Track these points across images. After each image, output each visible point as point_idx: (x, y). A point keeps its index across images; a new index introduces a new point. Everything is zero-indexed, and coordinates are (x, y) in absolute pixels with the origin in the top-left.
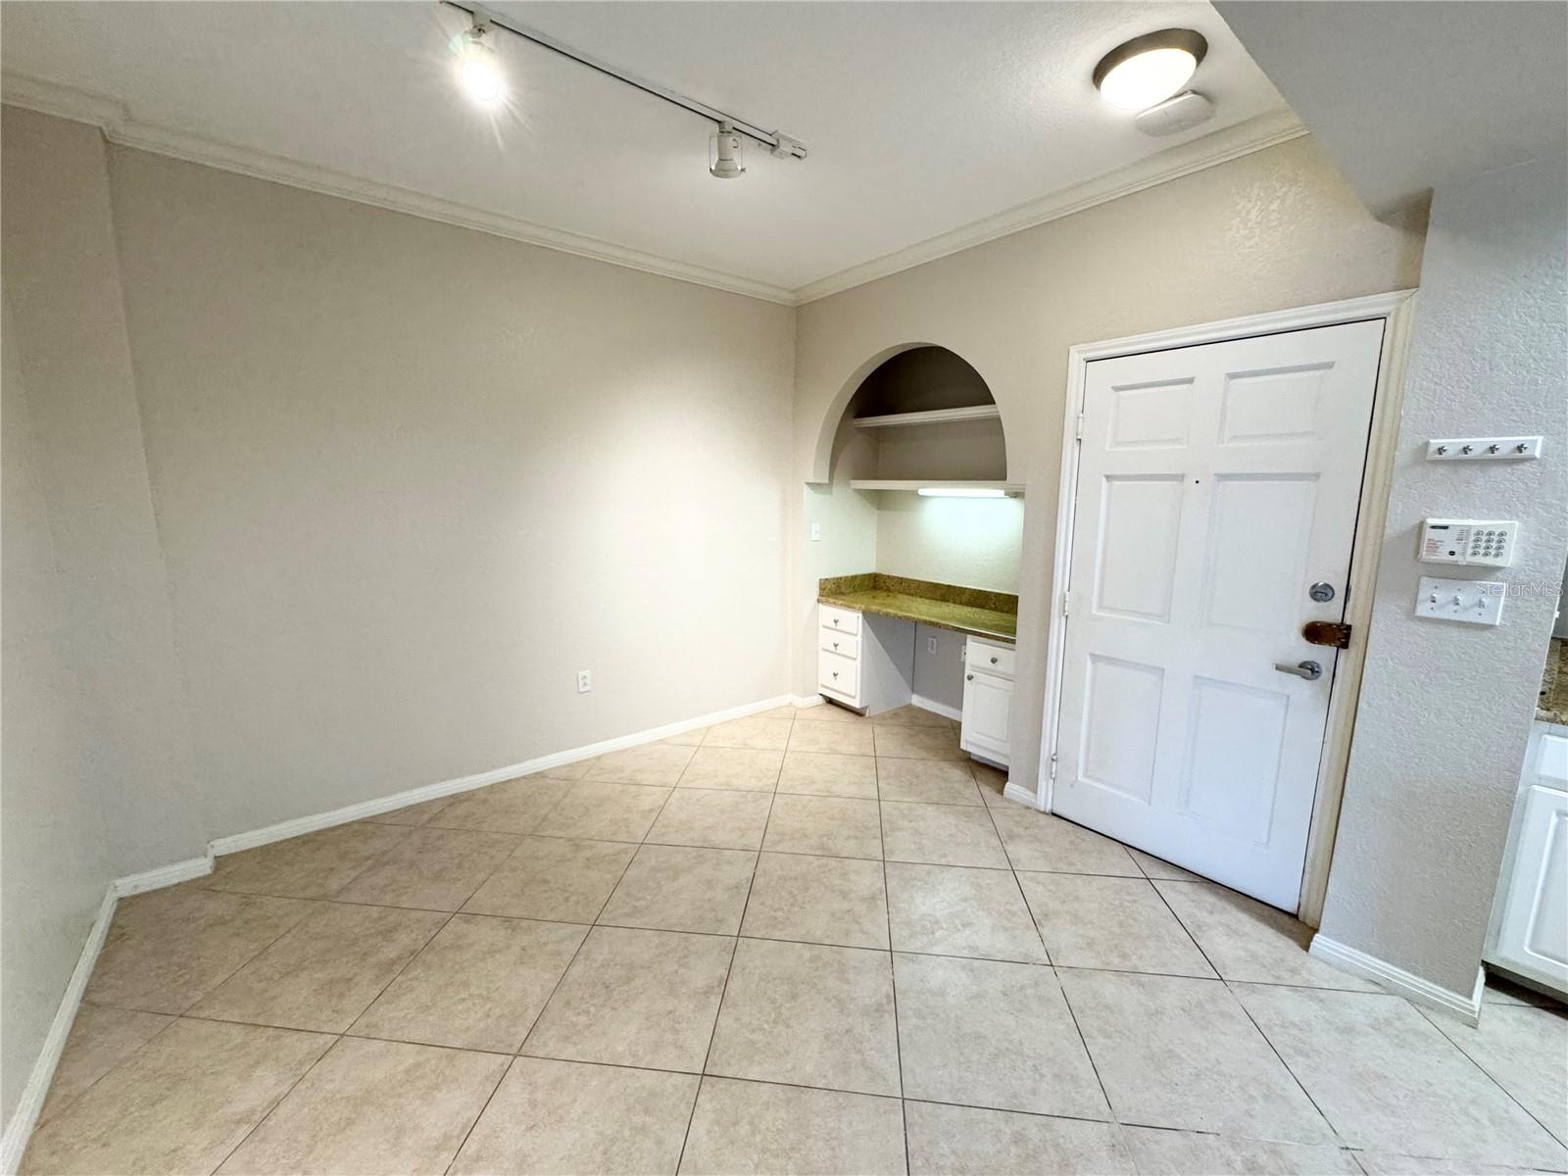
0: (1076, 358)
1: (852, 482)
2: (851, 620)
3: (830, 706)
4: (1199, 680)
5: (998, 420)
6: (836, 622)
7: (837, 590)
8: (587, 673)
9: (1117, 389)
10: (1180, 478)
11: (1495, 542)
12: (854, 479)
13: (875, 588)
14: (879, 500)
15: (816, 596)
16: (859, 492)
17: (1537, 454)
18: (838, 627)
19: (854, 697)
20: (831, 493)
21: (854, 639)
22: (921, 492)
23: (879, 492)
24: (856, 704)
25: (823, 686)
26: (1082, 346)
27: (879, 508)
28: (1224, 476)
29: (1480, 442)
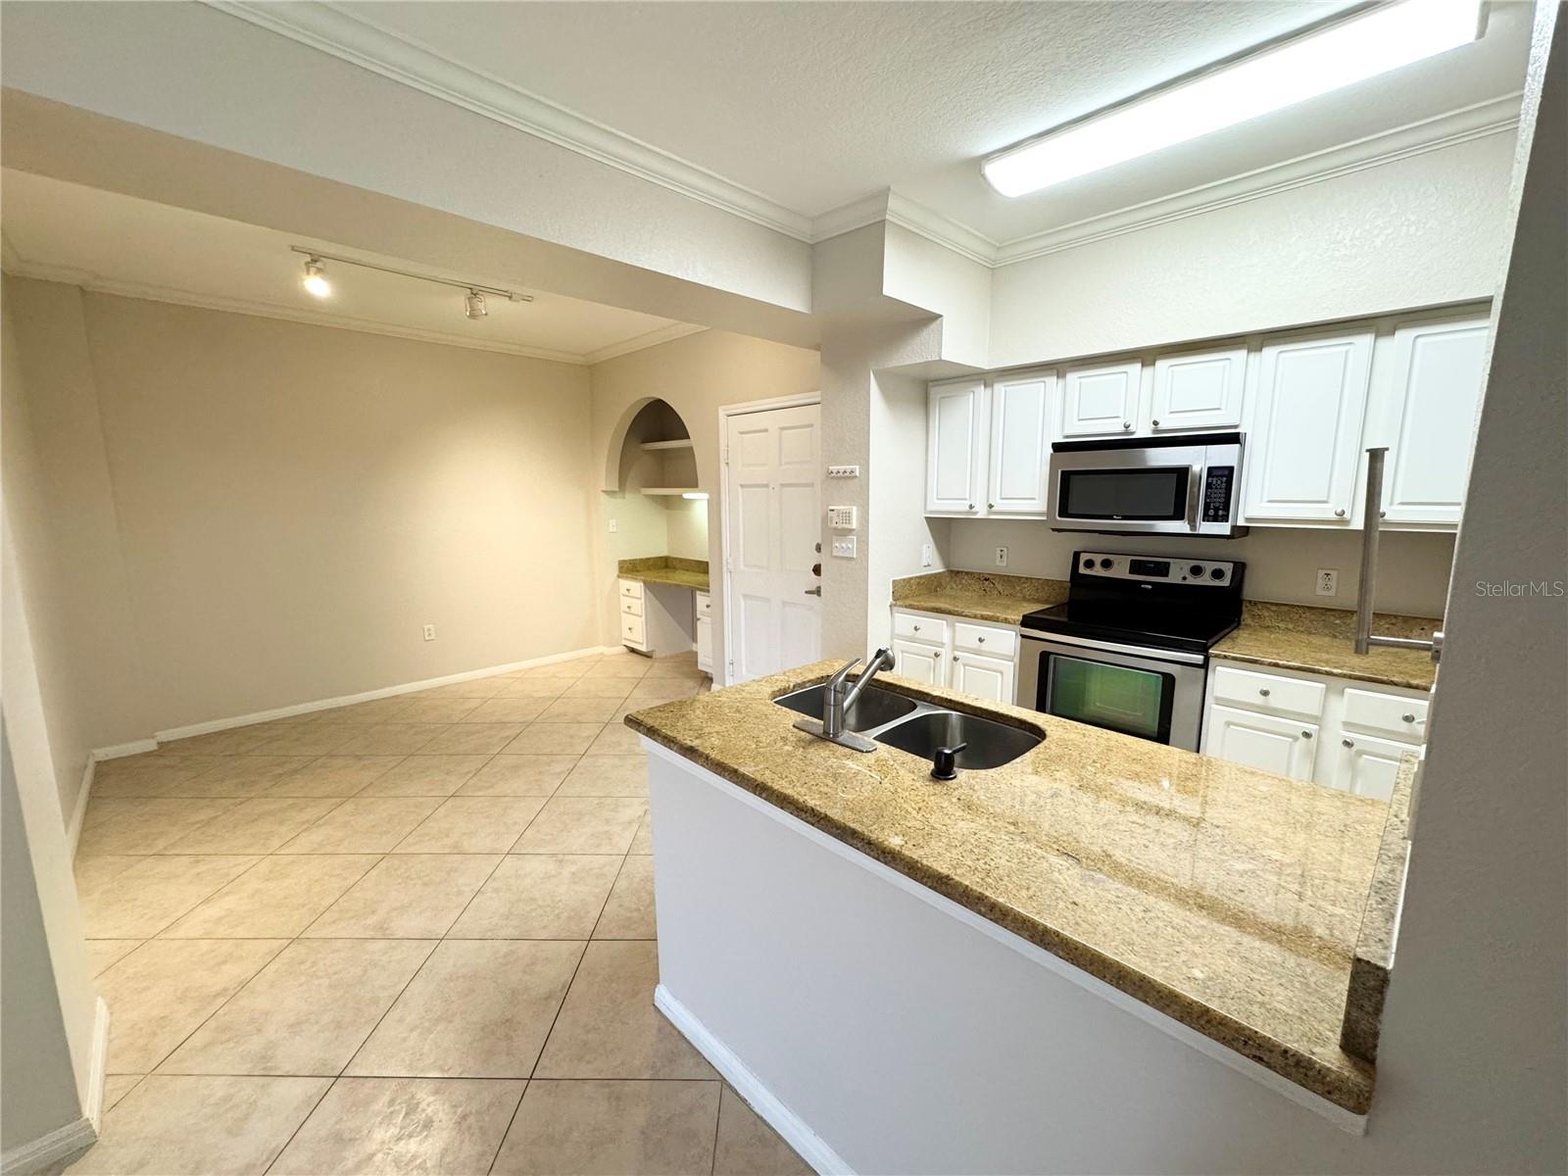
0: (722, 412)
1: (642, 489)
2: (637, 587)
3: (632, 654)
4: (784, 603)
5: (691, 449)
6: (628, 590)
7: (630, 568)
8: (431, 626)
9: (742, 433)
10: (767, 486)
11: (848, 516)
12: (644, 487)
13: (667, 567)
14: (667, 503)
15: (617, 573)
16: (646, 496)
17: (858, 474)
18: (631, 594)
19: (642, 644)
20: (624, 498)
21: (639, 602)
22: (685, 496)
23: (666, 497)
24: (643, 648)
25: (626, 639)
26: (724, 407)
27: (667, 508)
28: (783, 485)
29: (842, 468)
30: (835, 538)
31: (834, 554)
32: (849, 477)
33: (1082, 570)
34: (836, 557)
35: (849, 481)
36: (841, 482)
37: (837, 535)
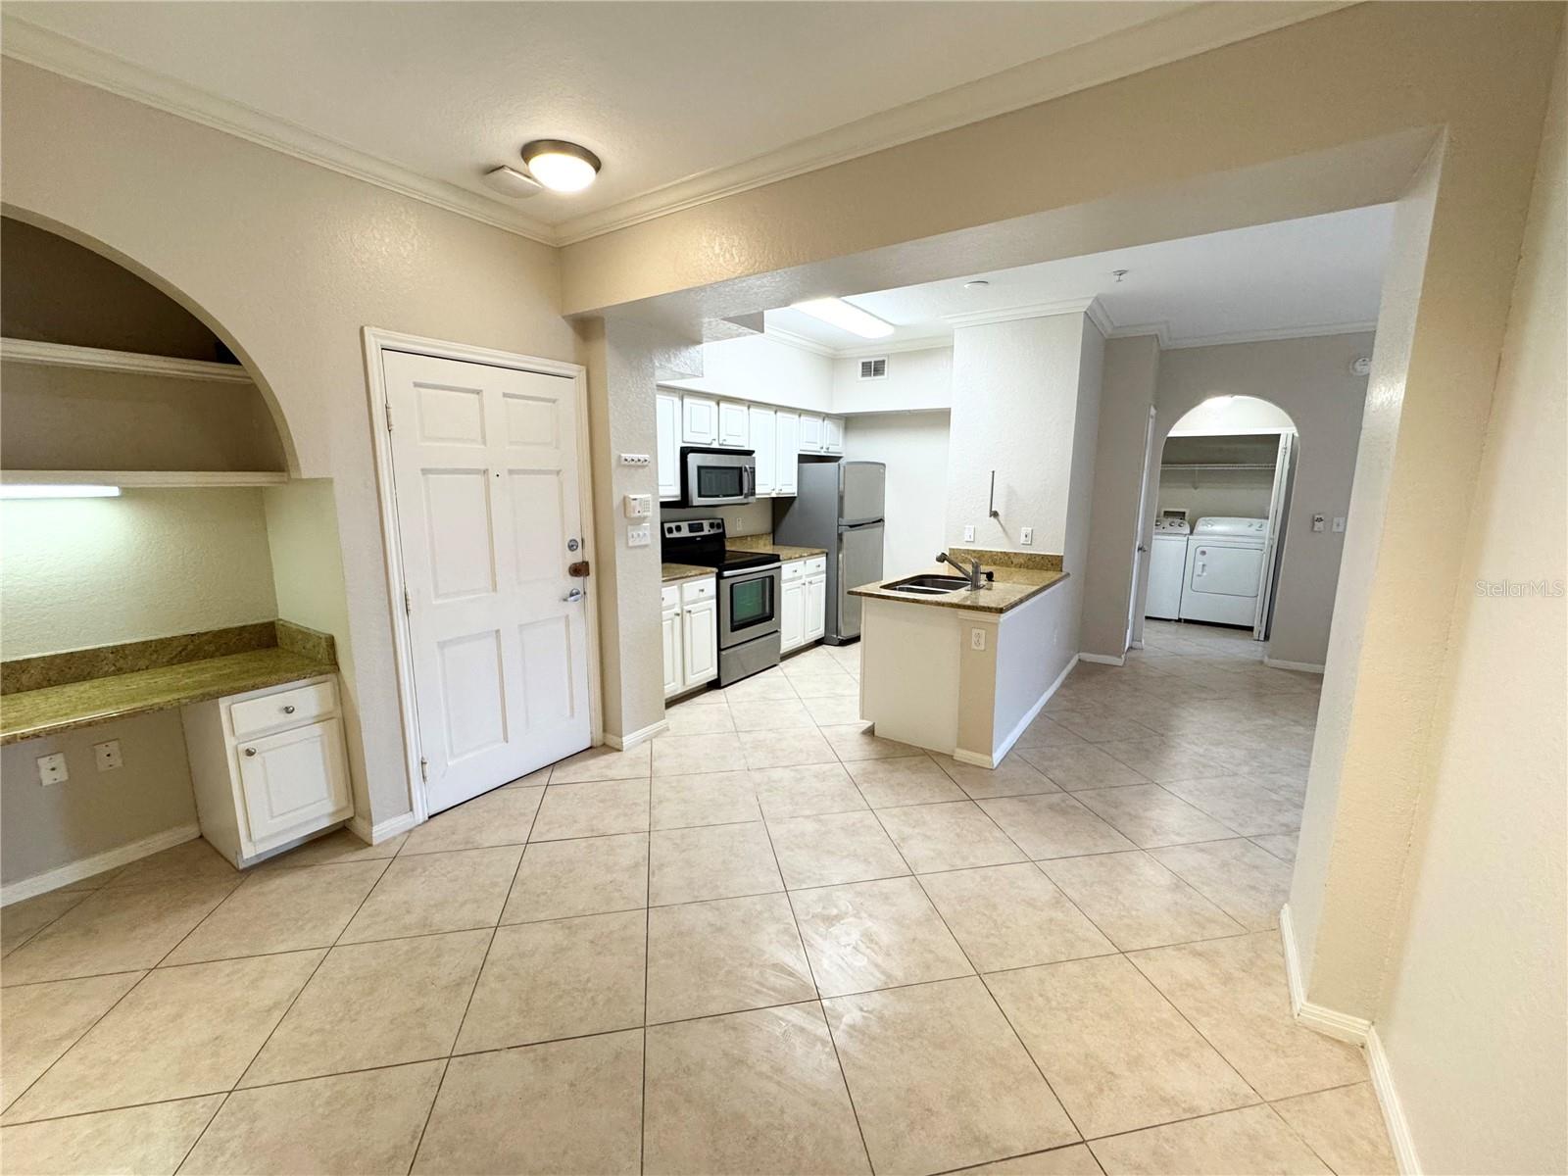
0: (373, 341)
10: (484, 472)
11: (647, 503)
28: (511, 472)
29: (636, 456)
30: (629, 527)
31: (631, 544)
32: (640, 465)
33: (668, 536)
34: (632, 548)
35: (640, 470)
36: (633, 470)
37: (631, 525)
